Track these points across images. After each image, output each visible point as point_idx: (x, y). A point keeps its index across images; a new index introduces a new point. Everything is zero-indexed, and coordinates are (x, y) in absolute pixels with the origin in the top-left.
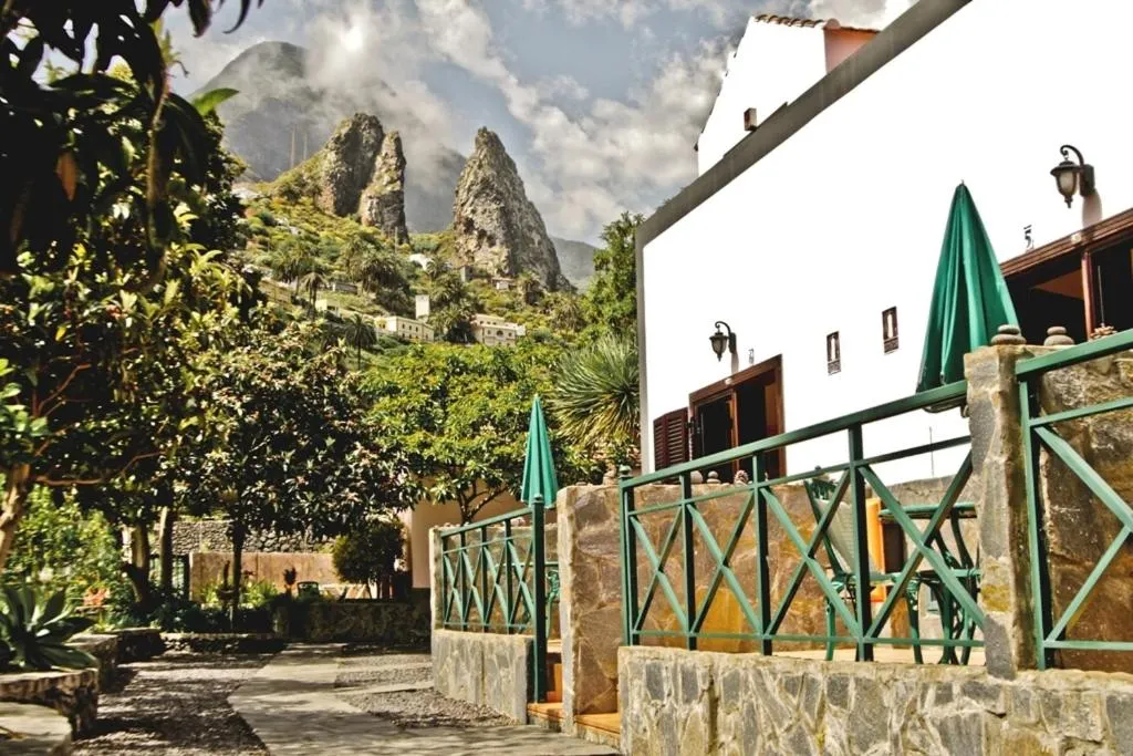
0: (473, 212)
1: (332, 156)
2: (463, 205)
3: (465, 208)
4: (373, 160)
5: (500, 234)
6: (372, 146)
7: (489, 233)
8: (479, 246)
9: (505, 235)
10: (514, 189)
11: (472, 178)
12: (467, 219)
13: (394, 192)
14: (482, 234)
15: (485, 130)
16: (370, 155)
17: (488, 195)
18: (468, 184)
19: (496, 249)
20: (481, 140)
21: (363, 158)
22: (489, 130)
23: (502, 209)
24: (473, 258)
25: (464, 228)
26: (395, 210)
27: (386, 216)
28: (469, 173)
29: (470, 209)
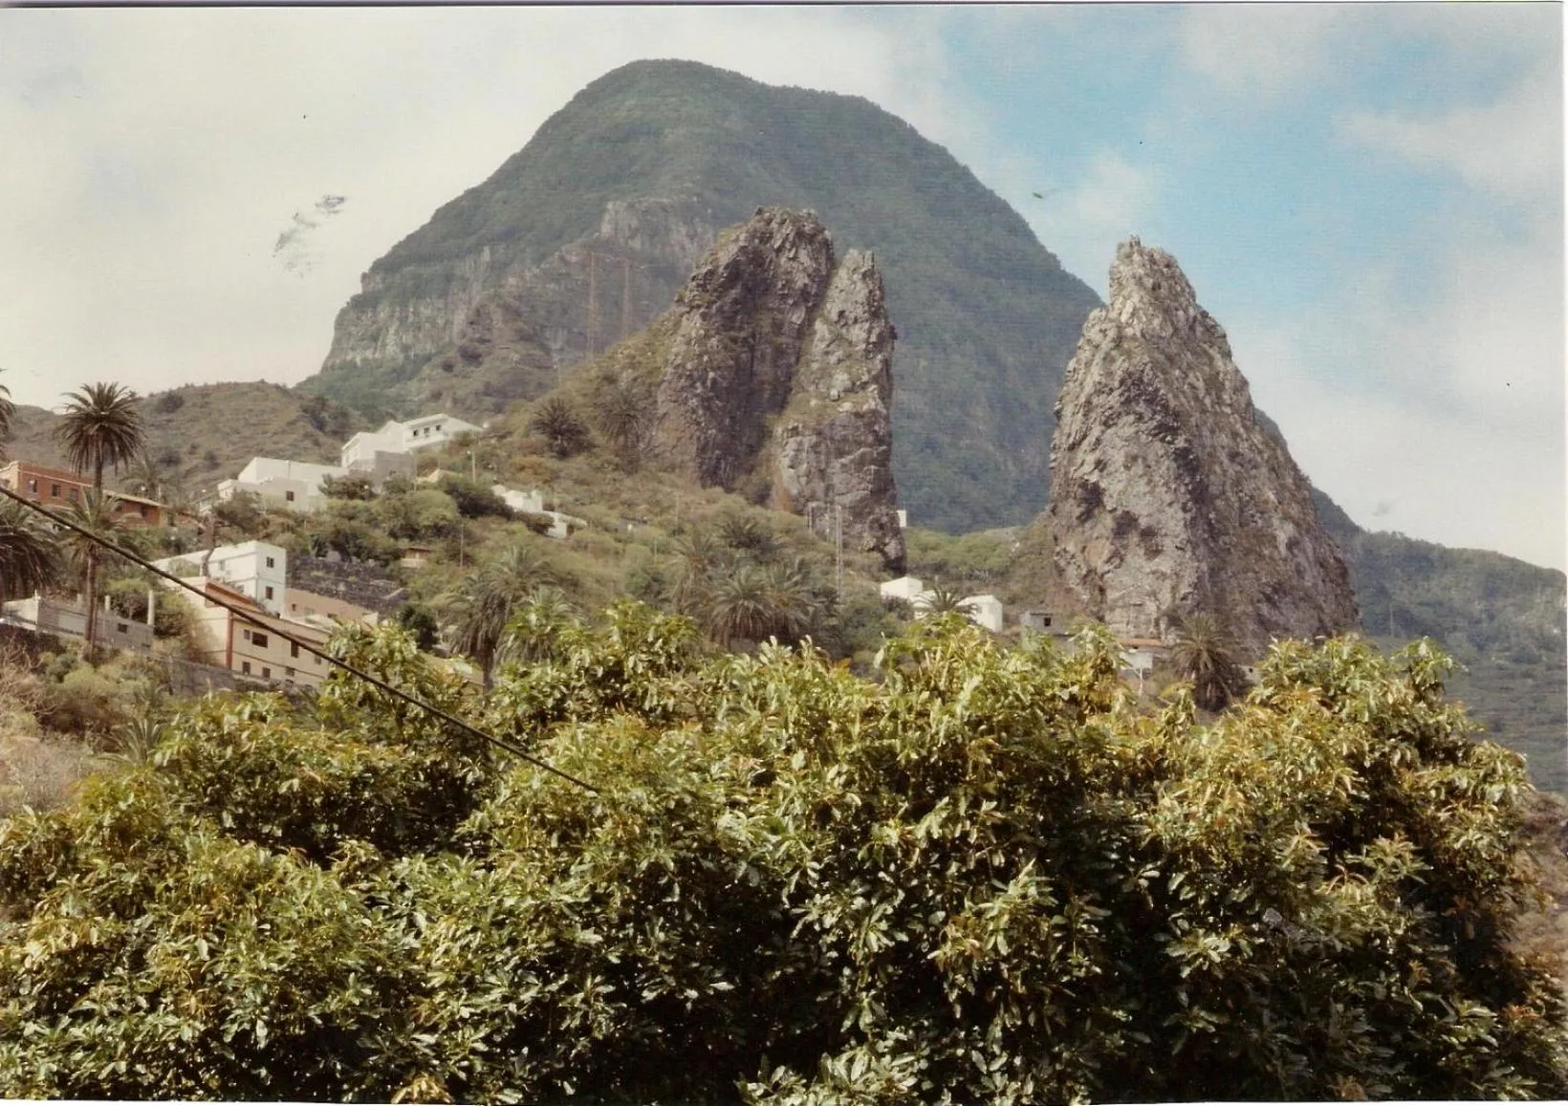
0: (1100, 465)
1: (693, 325)
2: (1073, 447)
3: (1080, 455)
4: (804, 332)
5: (1174, 523)
6: (804, 293)
7: (1143, 522)
8: (1117, 557)
9: (1191, 524)
10: (1219, 401)
11: (1095, 374)
12: (1084, 485)
13: (858, 415)
14: (1126, 524)
15: (1136, 243)
16: (797, 317)
17: (1140, 418)
18: (1089, 388)
19: (1164, 564)
20: (1125, 271)
21: (778, 327)
22: (1148, 244)
23: (1181, 455)
24: (1102, 591)
25: (1077, 511)
26: (861, 463)
27: (836, 480)
28: (1088, 364)
29: (1091, 458)
